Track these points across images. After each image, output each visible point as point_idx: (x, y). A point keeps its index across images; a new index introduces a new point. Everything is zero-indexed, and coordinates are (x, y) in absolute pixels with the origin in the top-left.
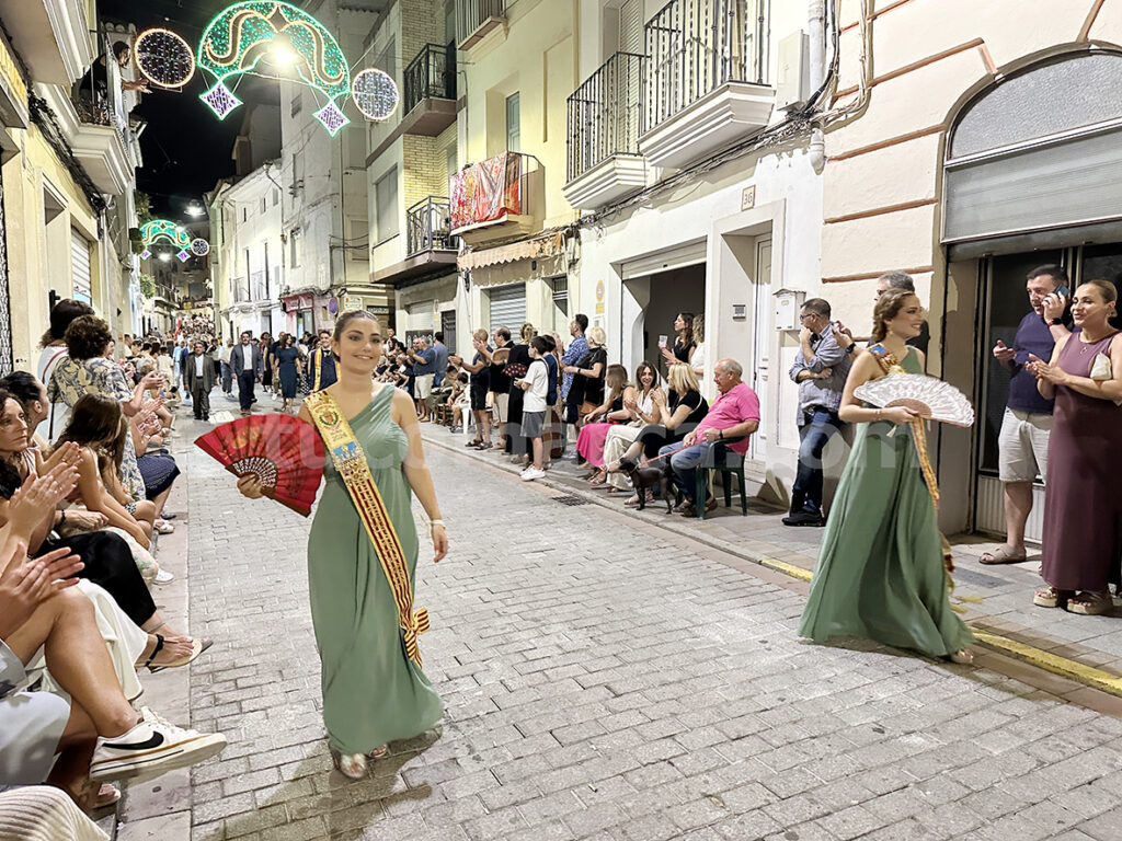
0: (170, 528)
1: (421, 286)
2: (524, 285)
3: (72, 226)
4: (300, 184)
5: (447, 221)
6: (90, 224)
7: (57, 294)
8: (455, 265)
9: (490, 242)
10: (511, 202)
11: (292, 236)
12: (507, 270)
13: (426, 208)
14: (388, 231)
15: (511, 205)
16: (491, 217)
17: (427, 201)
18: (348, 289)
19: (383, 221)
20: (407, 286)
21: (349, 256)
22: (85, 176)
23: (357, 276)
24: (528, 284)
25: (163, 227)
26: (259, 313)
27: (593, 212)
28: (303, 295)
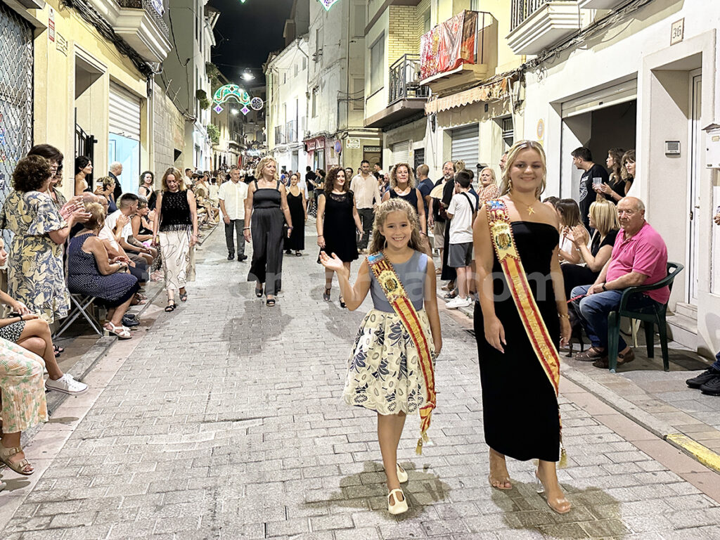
2: (478, 125)
5: (419, 74)
7: (95, 139)
9: (451, 89)
11: (314, 93)
12: (465, 112)
14: (377, 86)
15: (466, 56)
17: (404, 59)
18: (349, 133)
19: (374, 79)
21: (352, 106)
22: (130, 48)
23: (355, 122)
24: (481, 124)
25: (232, 89)
28: (318, 138)
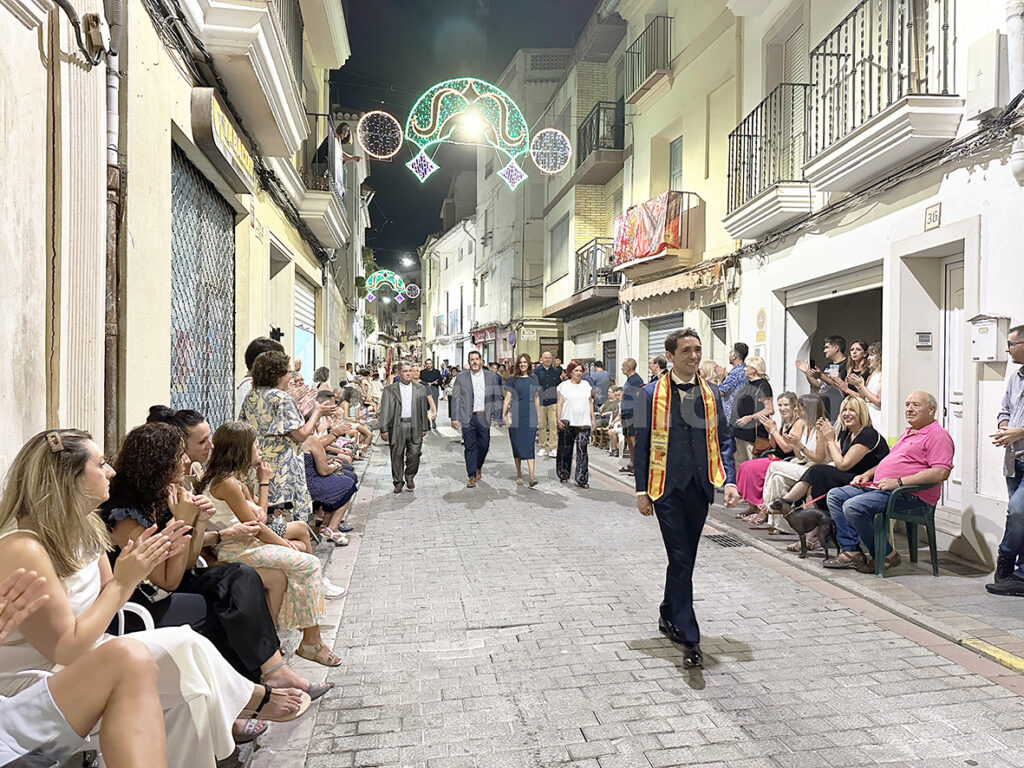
0: (345, 541)
1: (587, 319)
2: (682, 314)
3: (296, 272)
4: (490, 235)
5: (611, 259)
6: (316, 274)
8: (617, 298)
9: (650, 275)
10: (671, 238)
11: (482, 280)
12: (666, 301)
13: (591, 250)
14: (559, 272)
15: (670, 240)
16: (651, 253)
17: (594, 243)
18: (525, 323)
19: (554, 264)
20: (574, 319)
21: (527, 294)
22: (311, 234)
23: (532, 312)
24: (686, 314)
25: (385, 275)
26: (455, 345)
27: (755, 241)
28: (488, 329)
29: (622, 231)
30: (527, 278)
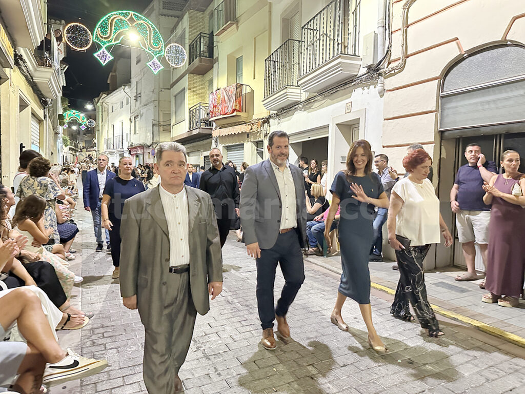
0: (74, 257)
1: (195, 144)
2: (243, 144)
3: (32, 114)
4: (139, 95)
5: (208, 114)
6: (40, 113)
7: (23, 145)
8: (211, 134)
11: (135, 119)
12: (235, 137)
13: (197, 108)
14: (180, 119)
15: (238, 108)
16: (228, 113)
17: (199, 105)
19: (177, 114)
20: (188, 144)
21: (161, 129)
22: (39, 90)
23: (164, 139)
24: (245, 144)
25: (74, 113)
26: (118, 155)
27: (276, 112)
28: (139, 147)
29: (214, 100)
30: (161, 120)
